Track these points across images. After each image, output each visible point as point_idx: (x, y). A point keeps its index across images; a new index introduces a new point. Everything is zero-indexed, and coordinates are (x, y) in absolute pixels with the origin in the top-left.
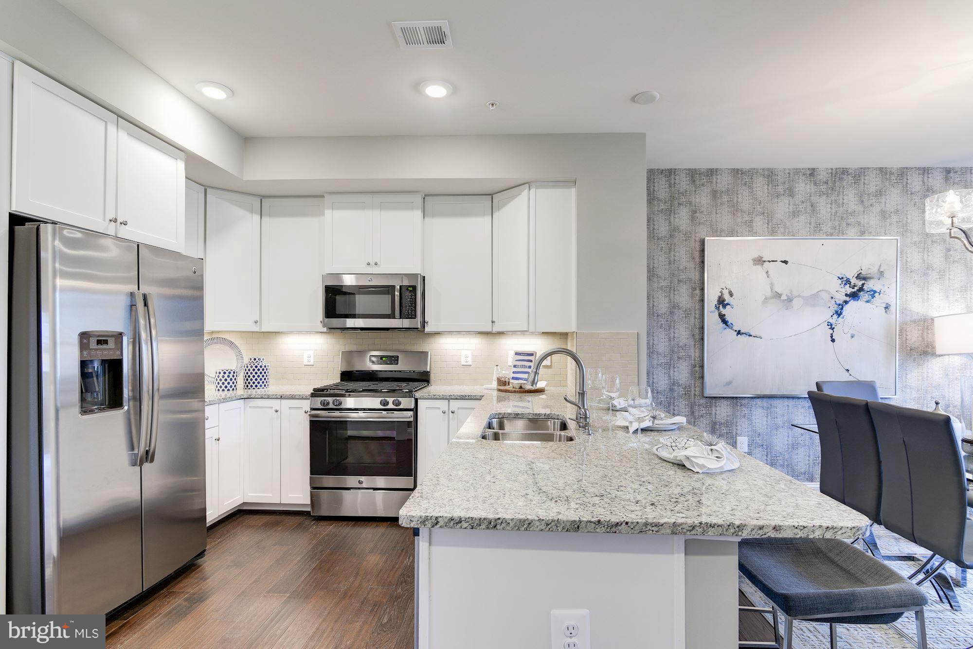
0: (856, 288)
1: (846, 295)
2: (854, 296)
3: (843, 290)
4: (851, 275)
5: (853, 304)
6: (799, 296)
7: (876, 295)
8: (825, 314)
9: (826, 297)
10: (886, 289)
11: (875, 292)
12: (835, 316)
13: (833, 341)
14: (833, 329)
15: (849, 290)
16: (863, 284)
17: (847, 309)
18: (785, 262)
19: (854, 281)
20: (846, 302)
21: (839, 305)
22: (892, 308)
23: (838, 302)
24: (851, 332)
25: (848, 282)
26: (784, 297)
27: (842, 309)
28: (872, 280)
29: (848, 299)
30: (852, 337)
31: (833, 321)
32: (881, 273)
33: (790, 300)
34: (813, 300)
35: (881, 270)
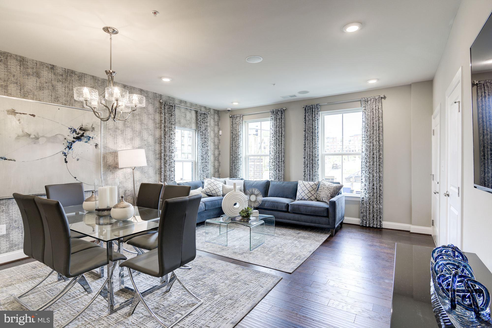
0: (79, 135)
1: (74, 138)
2: (78, 139)
3: (72, 135)
4: (77, 127)
5: (77, 143)
6: (43, 136)
7: (91, 139)
8: (62, 148)
9: (62, 138)
10: (95, 136)
11: (90, 137)
12: (67, 149)
13: (66, 162)
14: (66, 156)
15: (76, 136)
16: (83, 133)
17: (74, 145)
18: (34, 116)
19: (78, 131)
20: (74, 142)
21: (70, 143)
22: (99, 146)
23: (69, 141)
24: (77, 157)
25: (75, 131)
26: (32, 136)
27: (71, 145)
28: (88, 131)
29: (75, 140)
30: (78, 160)
31: (66, 151)
32: (93, 128)
33: (37, 138)
34: (53, 139)
35: (93, 127)
